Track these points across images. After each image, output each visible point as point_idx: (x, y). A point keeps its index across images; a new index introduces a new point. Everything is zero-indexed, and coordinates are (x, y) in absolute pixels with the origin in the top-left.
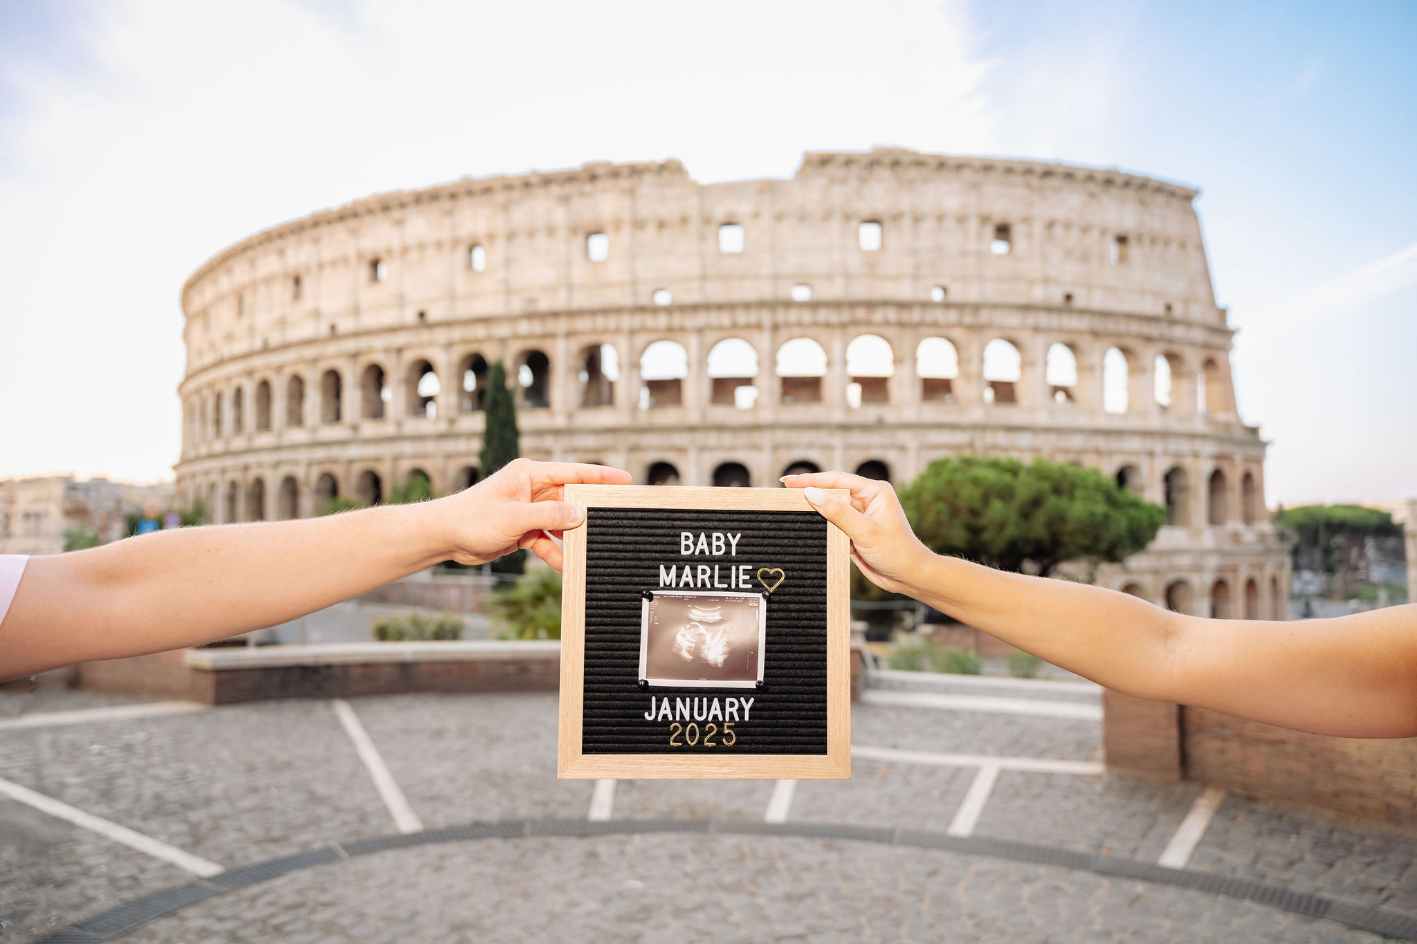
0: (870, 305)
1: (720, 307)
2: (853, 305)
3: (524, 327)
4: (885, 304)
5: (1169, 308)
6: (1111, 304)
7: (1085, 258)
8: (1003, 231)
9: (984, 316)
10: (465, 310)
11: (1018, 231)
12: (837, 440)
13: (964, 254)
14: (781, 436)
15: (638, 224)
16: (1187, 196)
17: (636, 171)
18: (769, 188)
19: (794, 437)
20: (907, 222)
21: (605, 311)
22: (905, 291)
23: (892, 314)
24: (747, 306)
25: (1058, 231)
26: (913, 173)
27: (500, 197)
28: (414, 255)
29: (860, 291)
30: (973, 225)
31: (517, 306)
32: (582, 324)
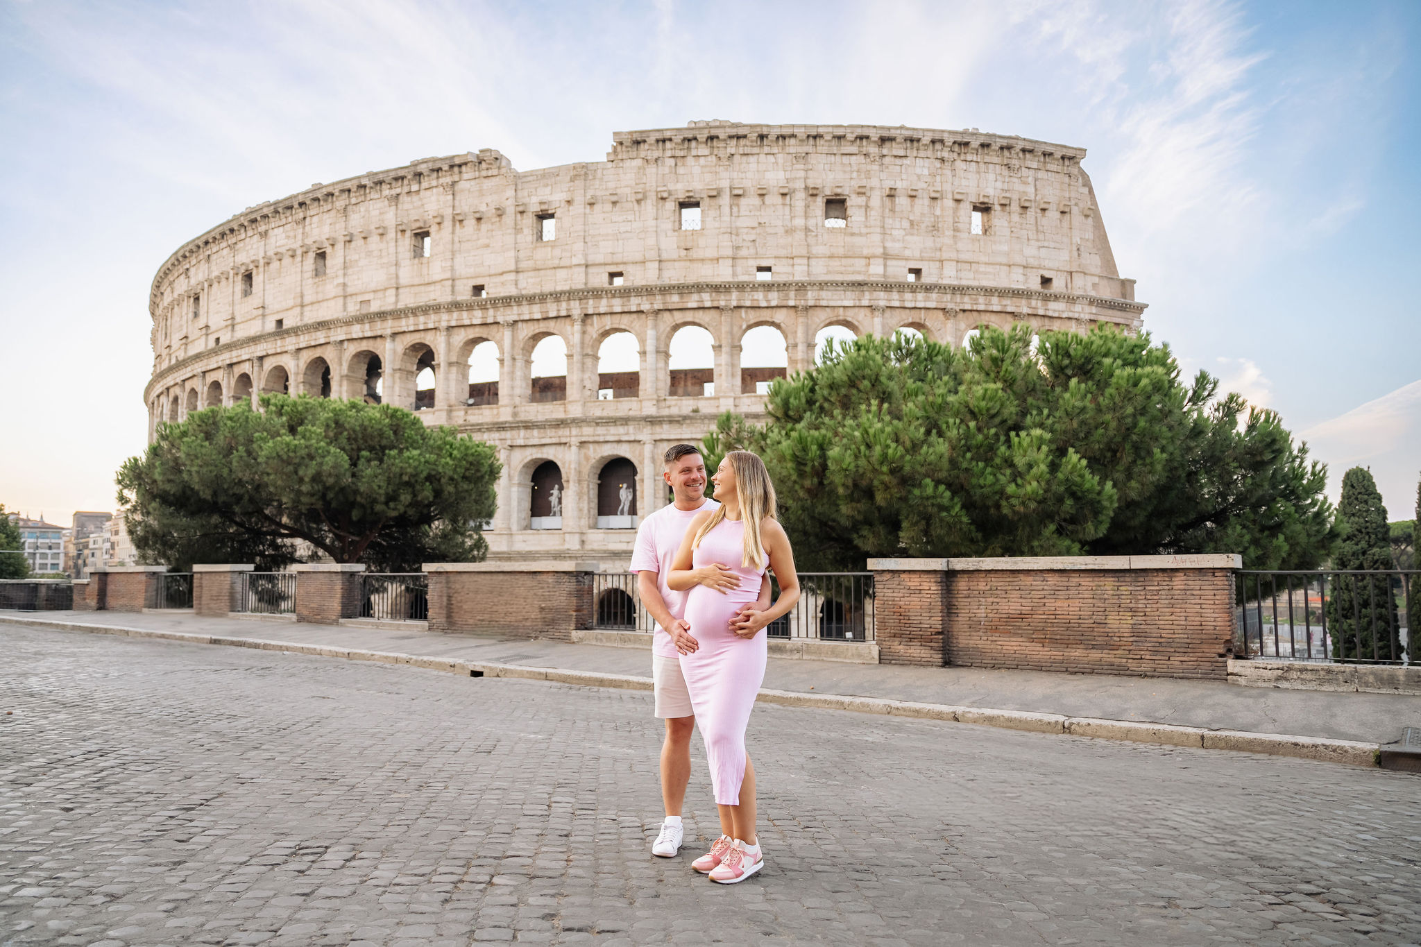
0: (683, 289)
1: (531, 299)
2: (665, 290)
3: (356, 331)
4: (699, 288)
5: (1046, 281)
6: (967, 279)
7: (935, 229)
8: (836, 205)
9: (811, 297)
10: (311, 316)
11: (853, 202)
12: (646, 434)
13: (789, 231)
14: (588, 432)
15: (459, 220)
16: (1070, 158)
17: (456, 165)
18: (582, 172)
19: (602, 432)
20: (725, 200)
21: (426, 310)
22: (723, 273)
23: (707, 299)
24: (557, 296)
25: (902, 201)
26: (732, 147)
27: (340, 203)
28: (275, 265)
29: (674, 275)
30: (800, 199)
31: (353, 309)
32: (406, 324)
